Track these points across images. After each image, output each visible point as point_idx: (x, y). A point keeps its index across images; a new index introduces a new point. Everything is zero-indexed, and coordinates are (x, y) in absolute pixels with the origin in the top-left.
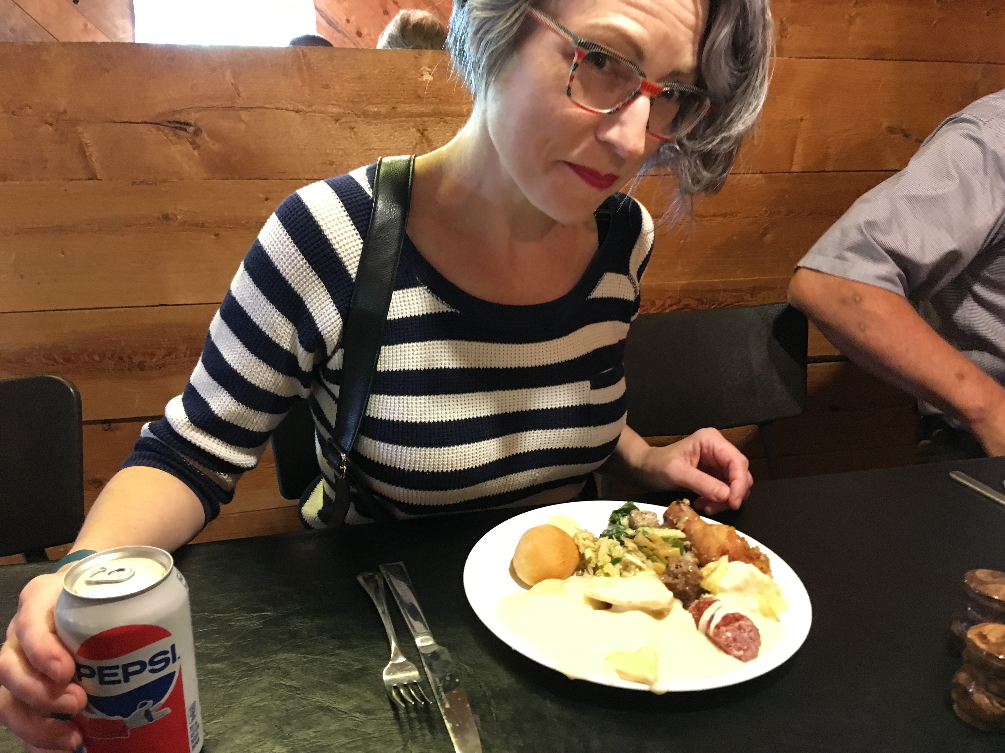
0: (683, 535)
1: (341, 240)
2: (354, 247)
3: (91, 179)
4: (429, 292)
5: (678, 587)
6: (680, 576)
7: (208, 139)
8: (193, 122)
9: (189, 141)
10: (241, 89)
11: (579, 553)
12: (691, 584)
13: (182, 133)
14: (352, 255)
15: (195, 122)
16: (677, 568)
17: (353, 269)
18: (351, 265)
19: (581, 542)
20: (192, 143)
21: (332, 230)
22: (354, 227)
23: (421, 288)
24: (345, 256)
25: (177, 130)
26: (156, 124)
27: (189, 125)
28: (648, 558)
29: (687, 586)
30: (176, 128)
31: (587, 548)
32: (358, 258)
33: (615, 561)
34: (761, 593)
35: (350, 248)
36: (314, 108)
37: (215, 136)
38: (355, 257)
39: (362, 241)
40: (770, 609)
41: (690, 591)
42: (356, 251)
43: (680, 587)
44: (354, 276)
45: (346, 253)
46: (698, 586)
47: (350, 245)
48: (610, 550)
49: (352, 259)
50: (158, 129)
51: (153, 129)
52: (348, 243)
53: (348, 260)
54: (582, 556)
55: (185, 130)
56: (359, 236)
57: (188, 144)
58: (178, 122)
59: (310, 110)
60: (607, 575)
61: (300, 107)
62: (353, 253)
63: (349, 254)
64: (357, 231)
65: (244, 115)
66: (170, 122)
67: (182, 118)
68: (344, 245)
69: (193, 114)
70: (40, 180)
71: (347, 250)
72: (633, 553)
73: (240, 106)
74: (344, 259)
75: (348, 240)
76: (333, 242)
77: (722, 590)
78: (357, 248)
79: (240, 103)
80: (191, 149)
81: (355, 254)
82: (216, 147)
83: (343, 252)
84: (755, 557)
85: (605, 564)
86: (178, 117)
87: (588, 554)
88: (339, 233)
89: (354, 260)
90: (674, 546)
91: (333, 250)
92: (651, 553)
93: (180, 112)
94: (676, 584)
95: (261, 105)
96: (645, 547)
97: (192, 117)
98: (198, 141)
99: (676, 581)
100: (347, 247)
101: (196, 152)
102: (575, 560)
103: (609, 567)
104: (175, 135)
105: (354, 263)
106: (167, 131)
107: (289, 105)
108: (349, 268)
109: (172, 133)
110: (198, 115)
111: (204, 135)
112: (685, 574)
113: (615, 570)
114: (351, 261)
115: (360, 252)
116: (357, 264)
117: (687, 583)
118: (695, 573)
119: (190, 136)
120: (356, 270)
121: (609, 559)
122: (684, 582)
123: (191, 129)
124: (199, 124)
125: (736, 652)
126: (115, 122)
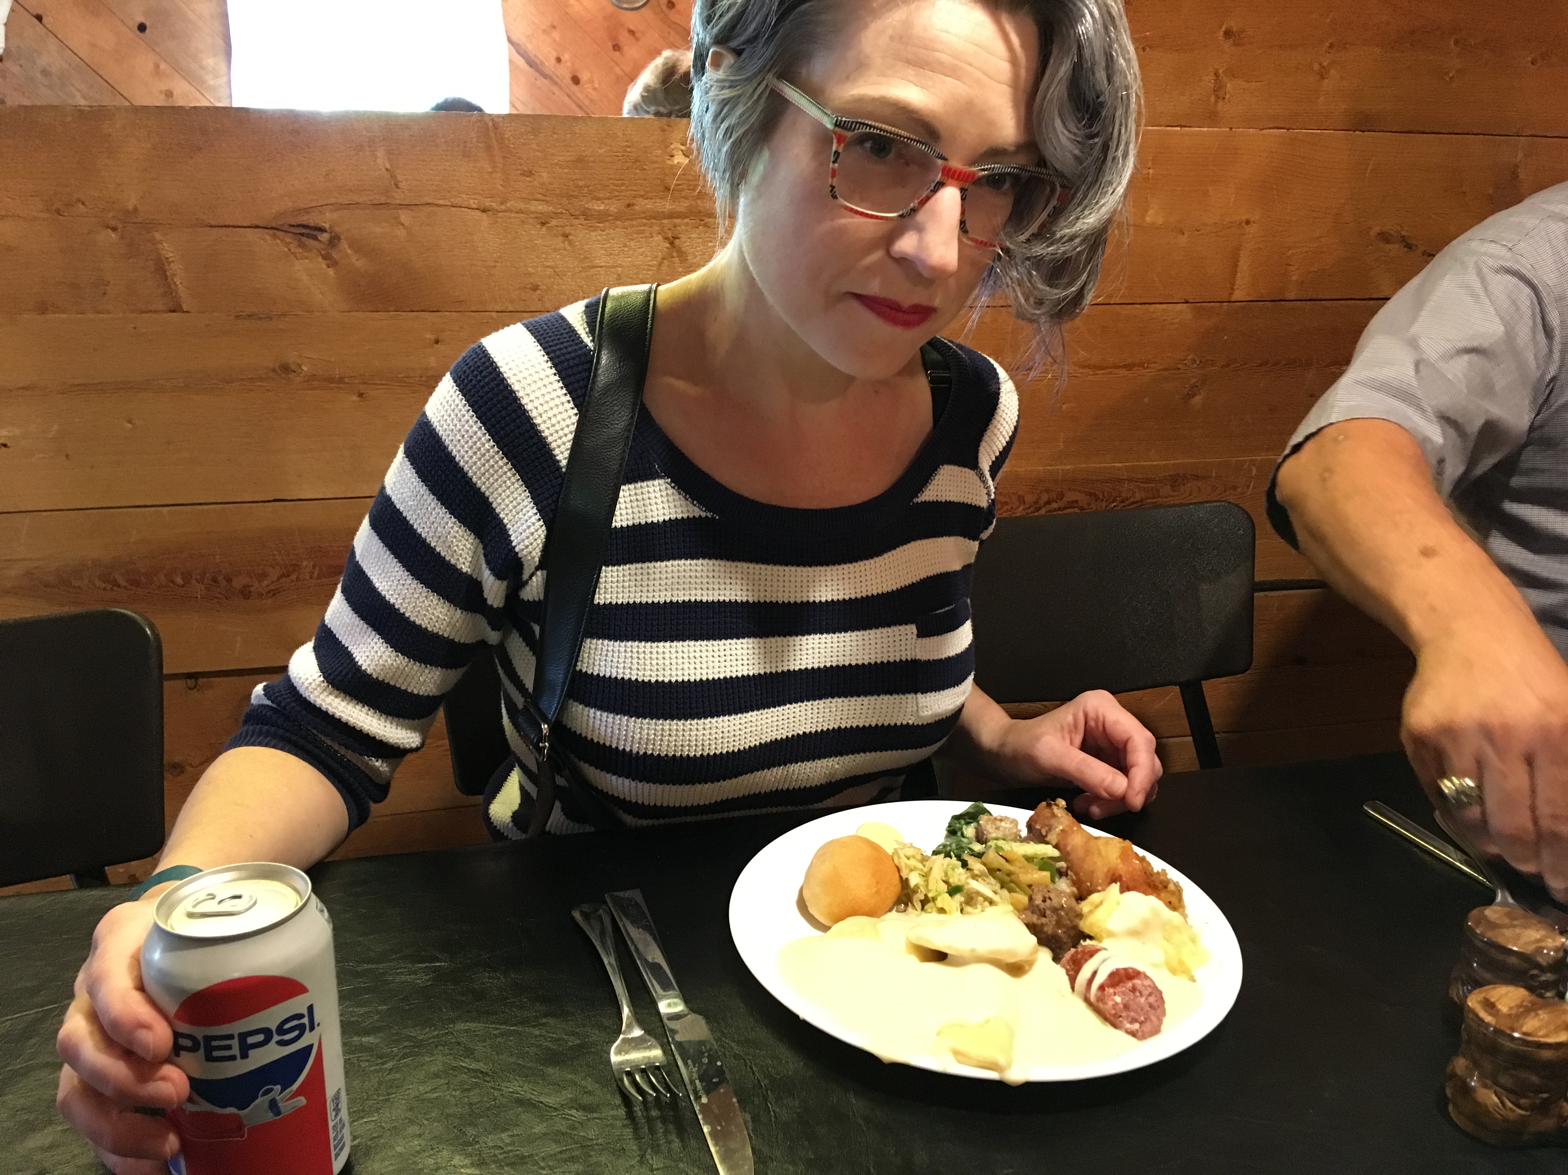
0: (1056, 853)
1: (546, 411)
2: (564, 420)
3: (174, 311)
4: (674, 487)
5: (1046, 929)
6: (1048, 912)
7: (349, 251)
8: (327, 226)
9: (322, 255)
10: (400, 177)
11: (901, 877)
12: (1064, 926)
13: (311, 242)
14: (561, 433)
15: (330, 227)
16: (1044, 901)
17: (562, 453)
18: (559, 447)
19: (903, 862)
20: (325, 258)
21: (532, 397)
22: (564, 391)
23: (662, 481)
24: (551, 435)
25: (304, 239)
26: (272, 228)
27: (322, 230)
28: (1002, 887)
29: (1060, 928)
30: (302, 235)
31: (911, 870)
32: (571, 436)
33: (954, 890)
34: (1167, 939)
35: (559, 422)
36: (509, 205)
37: (359, 247)
38: (566, 435)
39: (575, 411)
40: (1181, 962)
41: (1063, 936)
42: (568, 426)
43: (1049, 930)
44: (564, 463)
45: (552, 430)
46: (1075, 927)
47: (559, 417)
48: (946, 874)
49: (560, 438)
50: (275, 237)
51: (268, 237)
52: (555, 415)
53: (556, 441)
54: (905, 882)
55: (315, 238)
56: (572, 405)
57: (320, 259)
58: (305, 227)
59: (503, 207)
60: (942, 911)
61: (488, 203)
62: (562, 429)
63: (557, 432)
64: (568, 398)
65: (405, 216)
66: (293, 226)
67: (312, 219)
68: (550, 418)
69: (327, 214)
70: (98, 313)
71: (553, 425)
72: (980, 879)
73: (398, 202)
74: (550, 439)
75: (555, 411)
76: (533, 414)
77: (1111, 934)
78: (568, 422)
79: (398, 197)
80: (324, 266)
81: (566, 431)
82: (360, 263)
83: (548, 428)
84: (1160, 886)
85: (939, 894)
86: (304, 219)
87: (914, 880)
88: (541, 400)
89: (564, 439)
90: (1041, 869)
91: (533, 426)
92: (1007, 879)
93: (307, 211)
94: (1042, 924)
95: (429, 201)
96: (999, 870)
97: (326, 219)
98: (335, 255)
99: (1044, 920)
100: (554, 421)
101: (331, 272)
102: (895, 889)
103: (944, 900)
104: (301, 245)
105: (564, 444)
106: (288, 240)
107: (472, 201)
108: (556, 452)
109: (296, 243)
110: (335, 216)
111: (344, 245)
112: (1055, 910)
113: (953, 903)
114: (559, 442)
115: (573, 428)
116: (569, 445)
117: (1059, 924)
118: (1071, 909)
119: (324, 247)
120: (567, 454)
121: (945, 887)
122: (1054, 923)
123: (325, 237)
124: (337, 229)
125: (1128, 1026)
126: (211, 226)
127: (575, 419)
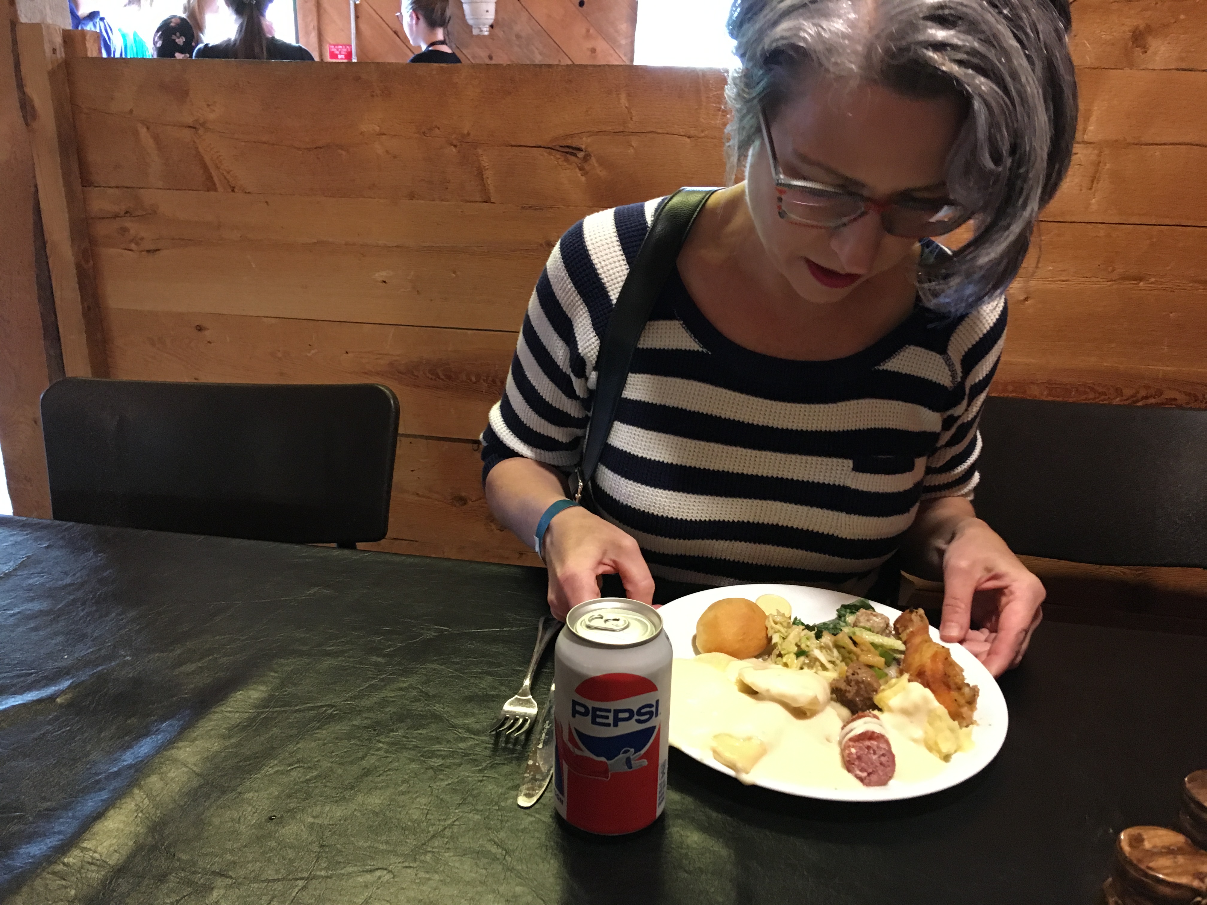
0: (902, 647)
1: (606, 265)
2: (618, 272)
3: (486, 202)
4: (684, 328)
5: (847, 694)
6: (853, 683)
7: (596, 165)
8: (583, 147)
9: (578, 166)
10: (634, 113)
11: (767, 635)
12: (862, 696)
13: (573, 158)
14: (615, 281)
15: (586, 148)
16: (853, 674)
17: (614, 294)
18: (613, 290)
19: (770, 623)
20: (580, 169)
21: (599, 255)
22: (622, 253)
23: (677, 322)
24: (608, 282)
25: (568, 156)
26: (549, 148)
27: (580, 150)
28: (843, 661)
29: (857, 696)
30: (567, 153)
31: (776, 632)
32: (622, 284)
33: (801, 653)
34: (931, 724)
35: (614, 274)
36: (706, 133)
37: (602, 162)
38: (618, 283)
39: (627, 267)
40: (936, 744)
41: (859, 703)
42: (620, 277)
43: (850, 696)
44: (614, 301)
45: (609, 278)
46: (871, 699)
47: (615, 270)
48: (800, 640)
49: (614, 284)
50: (550, 154)
51: (545, 154)
52: (612, 269)
53: (611, 286)
54: (770, 639)
55: (575, 155)
56: (625, 262)
57: (577, 170)
58: (568, 147)
59: (703, 134)
60: (786, 665)
61: (692, 132)
62: (616, 278)
63: (612, 280)
64: (624, 257)
65: (635, 141)
66: (561, 146)
67: (575, 143)
68: (608, 270)
69: (584, 139)
70: (442, 200)
71: (610, 275)
72: (824, 651)
73: (631, 130)
74: (607, 284)
75: (613, 265)
76: (598, 266)
77: (890, 710)
78: (621, 274)
79: (631, 127)
80: (579, 175)
81: (619, 279)
82: (602, 173)
83: (607, 277)
85: (789, 653)
86: (569, 142)
87: (776, 639)
88: (605, 258)
89: (617, 285)
91: (597, 275)
92: (847, 655)
93: (572, 136)
94: (846, 691)
95: (652, 130)
96: (844, 648)
97: (584, 142)
98: (587, 167)
99: (848, 688)
100: (611, 272)
101: (583, 179)
102: (759, 641)
103: (790, 658)
104: (566, 160)
105: (616, 288)
106: (558, 156)
107: (681, 130)
108: (611, 294)
109: (563, 159)
110: (589, 140)
111: (593, 160)
112: (858, 682)
113: (795, 662)
114: (613, 287)
115: (624, 278)
116: (619, 289)
117: (857, 693)
118: (869, 684)
119: (580, 161)
120: (617, 295)
121: (795, 649)
122: (855, 691)
123: (581, 155)
124: (589, 149)
125: (858, 772)
126: (512, 146)
127: (626, 272)
